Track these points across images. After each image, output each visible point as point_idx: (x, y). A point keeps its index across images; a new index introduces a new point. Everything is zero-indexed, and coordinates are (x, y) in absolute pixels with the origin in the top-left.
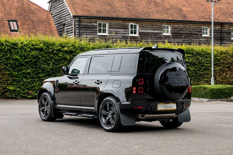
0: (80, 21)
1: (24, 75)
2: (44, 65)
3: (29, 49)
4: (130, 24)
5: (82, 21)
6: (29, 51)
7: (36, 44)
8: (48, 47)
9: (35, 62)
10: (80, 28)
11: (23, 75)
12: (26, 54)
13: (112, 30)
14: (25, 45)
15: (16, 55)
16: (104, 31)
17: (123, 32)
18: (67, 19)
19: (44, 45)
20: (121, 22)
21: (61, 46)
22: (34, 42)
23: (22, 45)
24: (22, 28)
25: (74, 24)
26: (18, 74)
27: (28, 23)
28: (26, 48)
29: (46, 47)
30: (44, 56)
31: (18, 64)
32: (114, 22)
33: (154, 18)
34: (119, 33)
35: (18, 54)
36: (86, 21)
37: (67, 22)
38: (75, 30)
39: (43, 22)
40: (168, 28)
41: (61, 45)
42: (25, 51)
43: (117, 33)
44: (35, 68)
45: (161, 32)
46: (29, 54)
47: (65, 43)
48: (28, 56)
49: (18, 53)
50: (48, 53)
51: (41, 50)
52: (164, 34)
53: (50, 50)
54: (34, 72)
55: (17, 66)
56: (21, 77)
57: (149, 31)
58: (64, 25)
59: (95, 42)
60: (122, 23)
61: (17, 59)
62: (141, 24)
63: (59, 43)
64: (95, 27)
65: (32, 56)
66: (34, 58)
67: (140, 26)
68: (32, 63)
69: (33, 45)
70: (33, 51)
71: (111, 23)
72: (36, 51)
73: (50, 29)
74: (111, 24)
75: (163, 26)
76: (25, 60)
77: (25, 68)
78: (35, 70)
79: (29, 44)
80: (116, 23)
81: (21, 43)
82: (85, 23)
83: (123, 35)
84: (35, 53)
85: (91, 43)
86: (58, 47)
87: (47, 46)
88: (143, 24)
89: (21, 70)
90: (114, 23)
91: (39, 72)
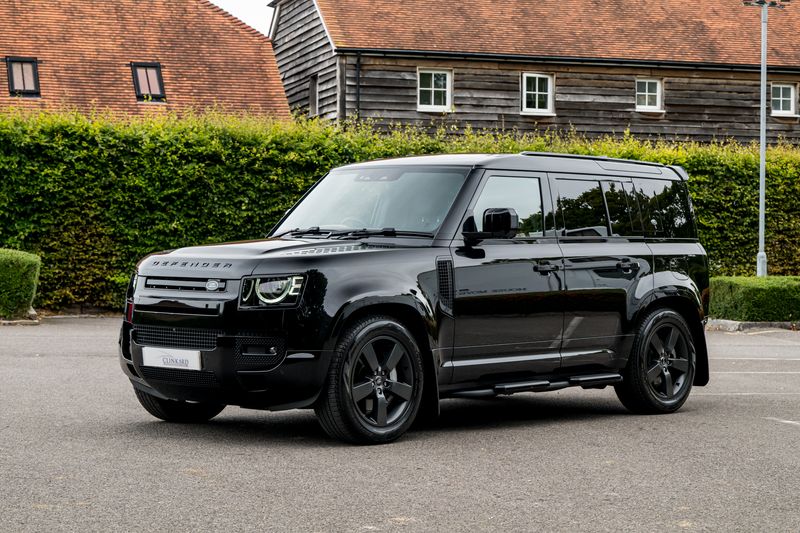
0: (358, 67)
1: (161, 238)
2: (225, 206)
3: (175, 157)
4: (525, 75)
5: (366, 68)
6: (176, 164)
7: (198, 142)
8: (236, 149)
9: (194, 197)
10: (359, 89)
11: (156, 240)
12: (166, 173)
13: (466, 94)
14: (164, 144)
15: (136, 176)
16: (440, 98)
17: (503, 103)
18: (320, 59)
19: (225, 145)
20: (494, 70)
21: (277, 149)
22: (191, 133)
23: (155, 143)
24: (175, 90)
25: (341, 77)
26: (142, 235)
27: (194, 72)
28: (165, 155)
29: (230, 151)
30: (224, 180)
31: (142, 202)
32: (471, 70)
33: (604, 56)
34: (487, 106)
35: (142, 172)
36: (379, 68)
37: (320, 68)
38: (343, 94)
39: (244, 69)
40: (652, 87)
41: (277, 143)
42: (164, 162)
43: (482, 106)
44: (195, 216)
45: (630, 102)
46: (175, 172)
47: (292, 138)
48: (171, 179)
49: (142, 169)
50: (235, 169)
51: (214, 158)
52: (639, 108)
53: (243, 161)
54: (192, 228)
55: (139, 209)
56: (151, 246)
57: (589, 99)
58: (314, 77)
59: (390, 133)
60: (500, 72)
61: (138, 189)
62: (563, 75)
63: (270, 138)
64: (408, 85)
65: (184, 177)
66: (192, 185)
67: (560, 82)
68: (187, 200)
69: (187, 145)
70: (188, 162)
71: (461, 71)
72: (197, 164)
73: (266, 90)
74: (461, 77)
75: (637, 80)
76: (163, 190)
77: (165, 216)
78: (196, 223)
79: (177, 140)
80: (478, 72)
81: (152, 139)
82: (378, 72)
83: (500, 111)
84: (194, 168)
85: (376, 136)
86: (268, 150)
87: (233, 147)
88: (569, 75)
89: (153, 222)
90: (473, 71)
91: (207, 229)
